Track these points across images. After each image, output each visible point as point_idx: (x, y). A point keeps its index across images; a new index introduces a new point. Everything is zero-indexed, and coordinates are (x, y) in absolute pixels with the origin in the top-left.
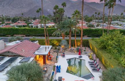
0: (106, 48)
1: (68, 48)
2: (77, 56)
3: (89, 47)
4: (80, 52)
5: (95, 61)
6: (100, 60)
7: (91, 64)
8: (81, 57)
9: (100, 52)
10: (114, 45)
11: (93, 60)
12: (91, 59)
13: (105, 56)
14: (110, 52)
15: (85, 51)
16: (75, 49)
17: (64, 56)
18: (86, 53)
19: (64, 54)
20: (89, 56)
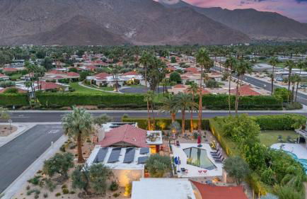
0: (231, 135)
1: (181, 133)
2: (196, 145)
3: (210, 130)
4: (198, 139)
5: (218, 151)
6: (224, 149)
7: (214, 155)
8: (200, 146)
9: (224, 141)
10: (240, 132)
11: (215, 149)
12: (213, 148)
13: (229, 145)
14: (235, 141)
15: (204, 137)
16: (191, 134)
17: (178, 145)
18: (206, 141)
19: (178, 142)
20: (211, 145)
